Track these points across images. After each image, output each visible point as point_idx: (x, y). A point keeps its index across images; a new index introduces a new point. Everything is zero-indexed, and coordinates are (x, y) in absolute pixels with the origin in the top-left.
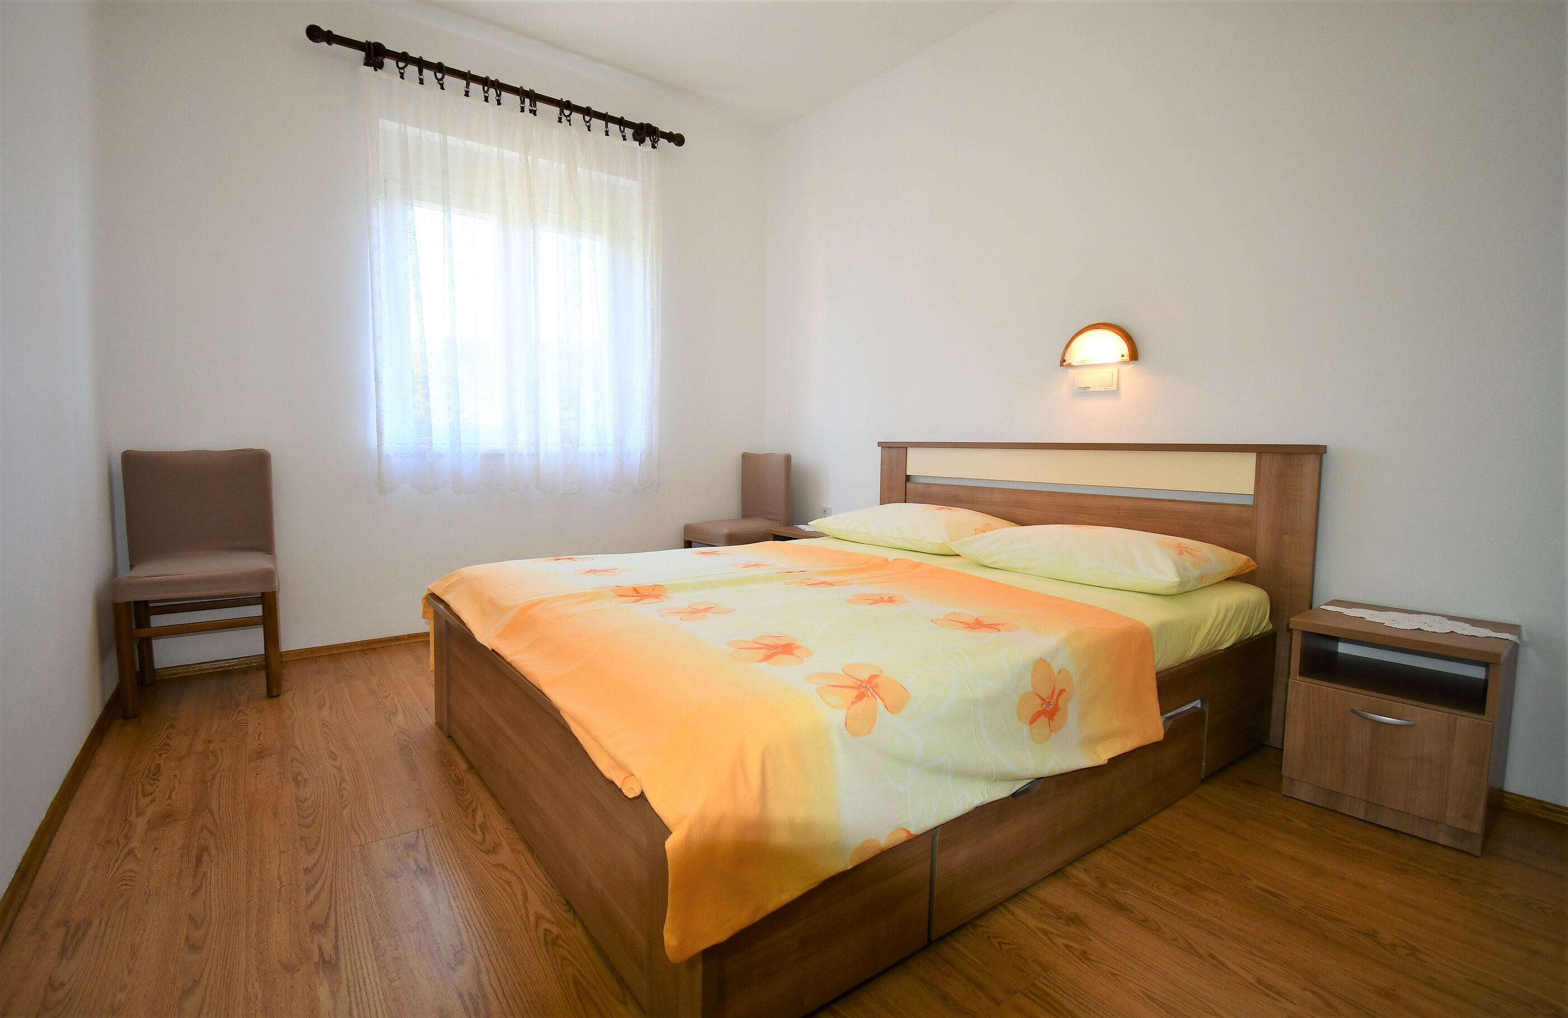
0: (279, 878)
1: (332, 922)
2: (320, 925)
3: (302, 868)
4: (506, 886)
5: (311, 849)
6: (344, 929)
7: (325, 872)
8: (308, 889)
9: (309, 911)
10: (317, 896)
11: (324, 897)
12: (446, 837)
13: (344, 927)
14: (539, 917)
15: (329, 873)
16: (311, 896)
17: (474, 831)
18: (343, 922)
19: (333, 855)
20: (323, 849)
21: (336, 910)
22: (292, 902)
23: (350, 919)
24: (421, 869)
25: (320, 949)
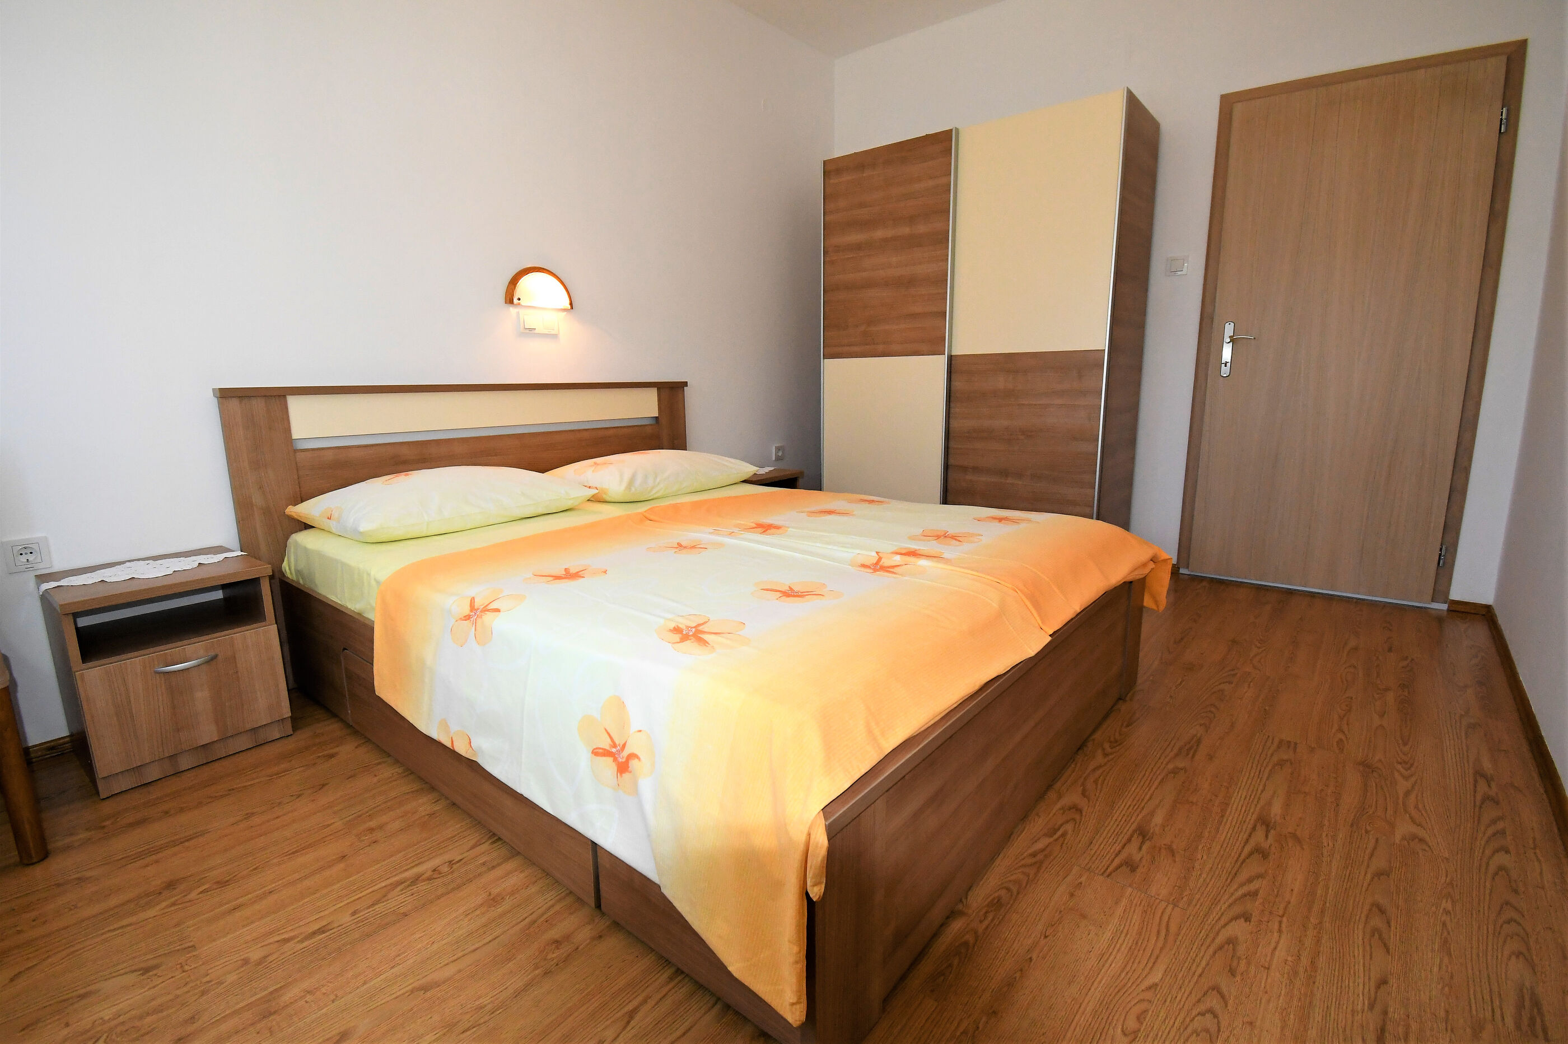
0: (1280, 931)
1: (1247, 850)
2: (1259, 854)
3: (1252, 923)
4: (1100, 782)
5: (1231, 945)
6: (1240, 837)
7: (1230, 901)
8: (1254, 894)
9: (1263, 871)
10: (1250, 880)
11: (1243, 876)
12: (1091, 849)
13: (1240, 839)
14: (1106, 755)
15: (1226, 897)
16: (1253, 887)
17: (1064, 835)
18: (1238, 843)
19: (1211, 917)
20: (1218, 934)
21: (1239, 856)
22: (1276, 891)
23: (1231, 841)
24: (1144, 837)
25: (1267, 836)
